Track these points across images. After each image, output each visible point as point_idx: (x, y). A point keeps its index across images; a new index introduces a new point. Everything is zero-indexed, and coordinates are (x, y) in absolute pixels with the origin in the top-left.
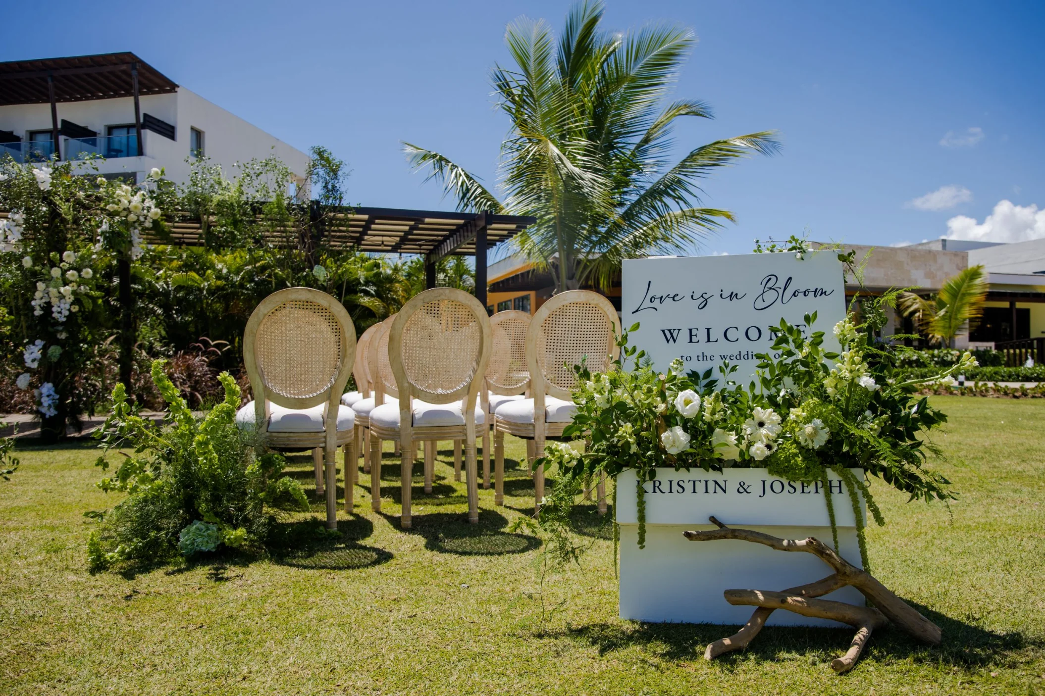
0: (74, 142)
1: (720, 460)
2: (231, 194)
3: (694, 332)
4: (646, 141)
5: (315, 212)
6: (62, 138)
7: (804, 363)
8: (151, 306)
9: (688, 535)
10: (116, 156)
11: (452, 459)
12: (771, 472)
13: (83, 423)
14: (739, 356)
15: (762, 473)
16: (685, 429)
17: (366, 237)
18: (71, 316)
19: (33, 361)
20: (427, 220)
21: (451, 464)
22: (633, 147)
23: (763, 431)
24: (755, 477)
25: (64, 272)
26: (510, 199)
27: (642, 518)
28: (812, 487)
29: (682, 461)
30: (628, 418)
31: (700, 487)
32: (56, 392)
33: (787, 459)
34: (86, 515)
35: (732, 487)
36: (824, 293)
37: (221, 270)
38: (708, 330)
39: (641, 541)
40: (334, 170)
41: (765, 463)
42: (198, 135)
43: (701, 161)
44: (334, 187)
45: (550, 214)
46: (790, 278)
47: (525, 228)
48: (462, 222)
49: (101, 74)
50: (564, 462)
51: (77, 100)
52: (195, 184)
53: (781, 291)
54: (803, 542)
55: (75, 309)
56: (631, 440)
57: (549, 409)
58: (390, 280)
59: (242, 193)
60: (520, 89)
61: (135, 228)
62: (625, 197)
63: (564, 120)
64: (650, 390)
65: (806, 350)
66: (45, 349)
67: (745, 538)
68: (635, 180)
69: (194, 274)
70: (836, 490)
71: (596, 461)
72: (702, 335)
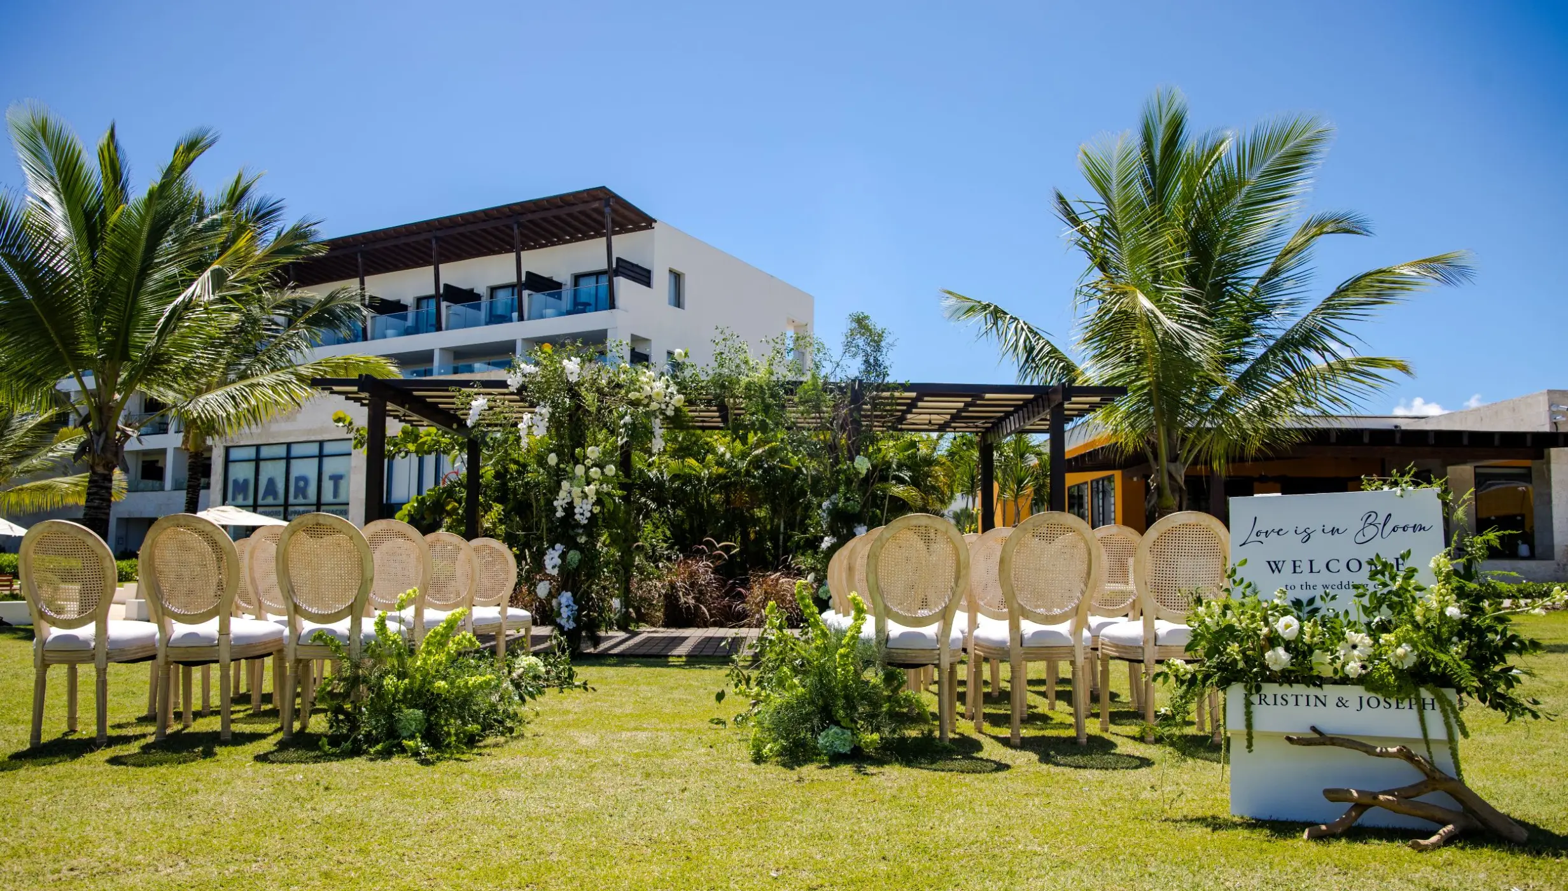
0: (539, 297)
1: (1319, 677)
2: (760, 376)
3: (1297, 564)
4: (1274, 272)
5: (855, 392)
6: (526, 293)
7: (1397, 594)
8: (643, 500)
9: (1289, 739)
10: (584, 311)
11: (1043, 689)
12: (1367, 689)
13: (600, 637)
14: (1341, 586)
15: (1359, 690)
16: (1287, 649)
17: (909, 416)
18: (593, 517)
19: (554, 567)
20: (988, 396)
21: (1043, 694)
22: (1255, 282)
23: (1356, 652)
24: (1353, 693)
25: (588, 469)
26: (1088, 364)
27: (1249, 725)
28: (1406, 703)
29: (1286, 677)
30: (1235, 638)
31: (1302, 701)
32: (575, 602)
33: (1382, 677)
34: (712, 721)
35: (1332, 701)
36: (1422, 528)
37: (723, 455)
38: (1311, 562)
39: (1250, 746)
40: (876, 341)
41: (1361, 680)
42: (677, 278)
43: (1352, 299)
44: (876, 360)
45: (1142, 379)
46: (1390, 515)
47: (1113, 400)
48: (1031, 396)
49: (570, 215)
50: (1180, 674)
51: (542, 246)
52: (721, 365)
53: (1380, 527)
54: (1395, 750)
55: (597, 510)
56: (1238, 658)
57: (1159, 632)
58: (929, 461)
59: (772, 374)
60: (1099, 220)
61: (656, 417)
62: (1246, 350)
63: (1157, 258)
64: (1253, 616)
65: (1399, 580)
66: (563, 556)
67: (1341, 745)
68: (1260, 327)
69: (692, 461)
70: (1429, 707)
71: (1207, 677)
72: (1306, 567)
